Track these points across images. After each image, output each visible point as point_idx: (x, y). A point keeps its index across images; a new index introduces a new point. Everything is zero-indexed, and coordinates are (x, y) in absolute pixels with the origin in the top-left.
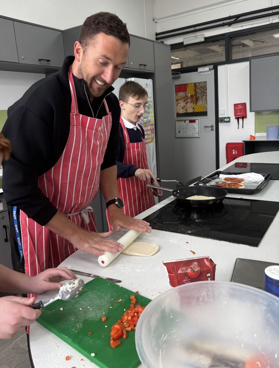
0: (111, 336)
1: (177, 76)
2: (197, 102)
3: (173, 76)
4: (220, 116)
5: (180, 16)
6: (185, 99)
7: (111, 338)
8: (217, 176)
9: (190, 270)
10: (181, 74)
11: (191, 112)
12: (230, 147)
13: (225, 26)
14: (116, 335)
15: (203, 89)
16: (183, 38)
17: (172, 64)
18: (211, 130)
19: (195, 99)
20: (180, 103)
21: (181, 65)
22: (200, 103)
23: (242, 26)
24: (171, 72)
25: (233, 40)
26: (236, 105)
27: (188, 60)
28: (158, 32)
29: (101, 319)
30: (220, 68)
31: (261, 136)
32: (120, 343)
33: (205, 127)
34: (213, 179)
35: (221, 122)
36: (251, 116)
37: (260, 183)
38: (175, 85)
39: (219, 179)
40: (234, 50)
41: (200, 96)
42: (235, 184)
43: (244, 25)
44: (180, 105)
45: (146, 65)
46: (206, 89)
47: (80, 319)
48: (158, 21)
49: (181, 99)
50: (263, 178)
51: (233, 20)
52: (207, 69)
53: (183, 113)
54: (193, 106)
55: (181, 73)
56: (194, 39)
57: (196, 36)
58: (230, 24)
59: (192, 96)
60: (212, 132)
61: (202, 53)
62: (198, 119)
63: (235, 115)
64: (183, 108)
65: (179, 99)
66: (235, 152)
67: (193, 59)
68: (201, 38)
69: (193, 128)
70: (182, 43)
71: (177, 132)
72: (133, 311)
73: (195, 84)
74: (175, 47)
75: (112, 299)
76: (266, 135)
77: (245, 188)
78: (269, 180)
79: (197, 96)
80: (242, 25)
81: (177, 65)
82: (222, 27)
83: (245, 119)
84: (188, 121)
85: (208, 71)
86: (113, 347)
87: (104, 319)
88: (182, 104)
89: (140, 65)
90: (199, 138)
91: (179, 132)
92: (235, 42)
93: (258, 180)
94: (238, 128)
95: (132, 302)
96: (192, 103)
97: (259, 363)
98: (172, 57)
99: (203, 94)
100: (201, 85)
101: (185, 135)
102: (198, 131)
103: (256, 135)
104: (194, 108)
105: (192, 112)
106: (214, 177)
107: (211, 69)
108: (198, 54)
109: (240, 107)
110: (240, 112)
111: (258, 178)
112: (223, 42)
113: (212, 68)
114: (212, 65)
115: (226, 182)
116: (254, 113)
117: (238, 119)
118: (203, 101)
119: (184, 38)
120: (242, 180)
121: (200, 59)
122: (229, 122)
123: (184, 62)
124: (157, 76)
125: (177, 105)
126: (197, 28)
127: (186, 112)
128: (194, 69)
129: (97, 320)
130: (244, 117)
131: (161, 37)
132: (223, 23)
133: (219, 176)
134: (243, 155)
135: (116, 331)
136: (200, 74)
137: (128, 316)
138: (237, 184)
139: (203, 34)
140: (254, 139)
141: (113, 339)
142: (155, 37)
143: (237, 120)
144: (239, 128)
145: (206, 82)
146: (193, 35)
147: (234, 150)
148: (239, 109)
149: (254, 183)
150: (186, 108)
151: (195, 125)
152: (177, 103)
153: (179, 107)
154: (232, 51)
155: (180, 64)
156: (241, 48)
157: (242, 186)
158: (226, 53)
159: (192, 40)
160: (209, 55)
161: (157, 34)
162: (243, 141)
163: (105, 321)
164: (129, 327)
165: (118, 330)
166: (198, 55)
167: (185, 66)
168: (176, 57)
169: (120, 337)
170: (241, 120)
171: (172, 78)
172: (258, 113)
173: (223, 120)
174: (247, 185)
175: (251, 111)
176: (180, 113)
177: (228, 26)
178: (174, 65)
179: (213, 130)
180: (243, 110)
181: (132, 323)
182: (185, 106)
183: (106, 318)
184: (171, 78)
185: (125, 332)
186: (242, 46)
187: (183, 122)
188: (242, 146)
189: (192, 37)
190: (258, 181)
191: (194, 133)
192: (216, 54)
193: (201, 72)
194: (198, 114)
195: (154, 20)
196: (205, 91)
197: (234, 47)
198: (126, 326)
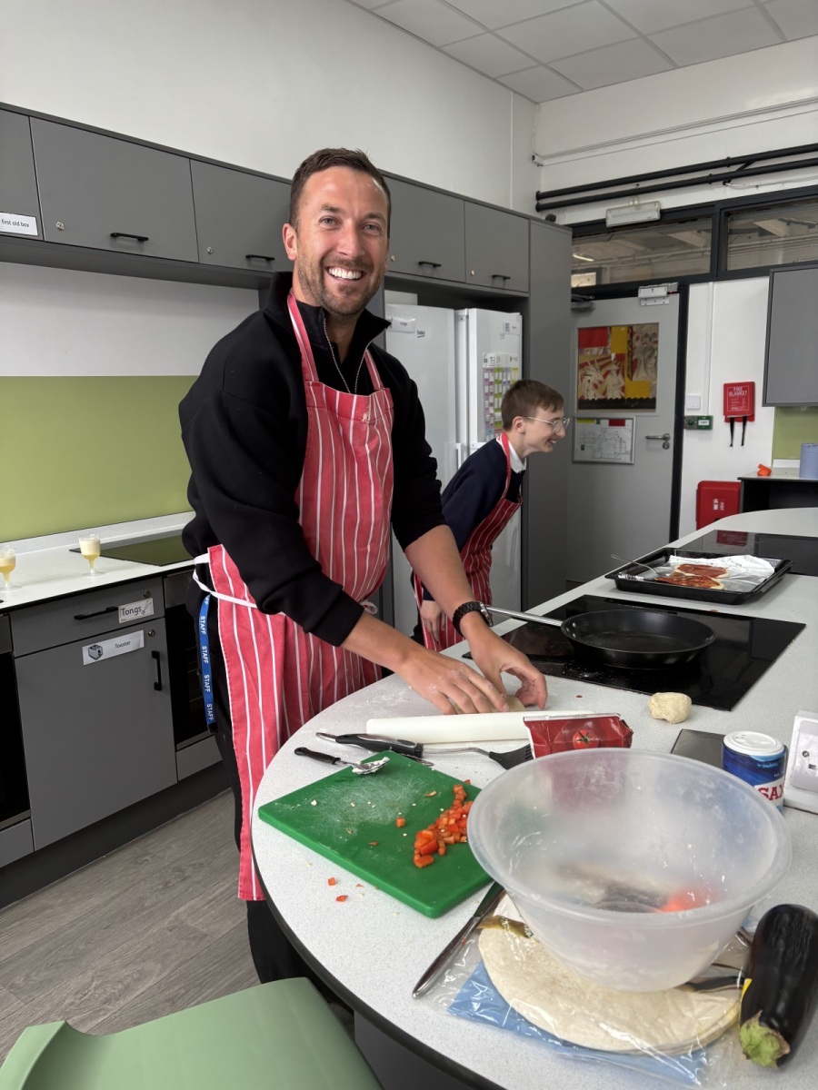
0: (415, 849)
1: (585, 305)
2: (632, 373)
3: (575, 305)
4: (687, 413)
5: (601, 151)
6: (603, 363)
7: (416, 852)
8: (663, 559)
9: (578, 738)
10: (594, 302)
11: (617, 399)
12: (707, 491)
13: (714, 184)
14: (425, 847)
15: (650, 339)
16: (607, 208)
17: (574, 272)
18: (664, 446)
19: (629, 364)
20: (589, 373)
21: (599, 278)
22: (640, 375)
23: (757, 186)
24: (569, 296)
25: (732, 220)
26: (728, 388)
27: (616, 263)
28: (543, 190)
29: (394, 823)
30: (695, 291)
31: (787, 469)
32: (432, 860)
33: (648, 438)
34: (653, 566)
35: (688, 429)
36: (765, 416)
37: (762, 580)
38: (580, 329)
39: (669, 565)
40: (735, 243)
41: (642, 359)
42: (702, 578)
43: (764, 182)
44: (588, 378)
45: (509, 278)
46: (656, 342)
47: (353, 821)
48: (545, 162)
49: (592, 363)
50: (772, 570)
51: (734, 168)
52: (661, 291)
53: (596, 399)
54: (623, 383)
55: (595, 299)
56: (632, 214)
57: (638, 206)
58: (726, 179)
59: (620, 358)
60: (666, 451)
61: (653, 249)
62: (633, 418)
63: (726, 413)
64: (596, 386)
65: (586, 364)
66: (719, 505)
67: (629, 261)
68: (650, 211)
69: (618, 440)
70: (603, 222)
71: (578, 447)
72: (460, 810)
73: (630, 327)
74: (583, 231)
75: (417, 792)
76: (798, 466)
77: (726, 589)
78: (782, 575)
79: (634, 357)
80: (757, 184)
81: (587, 274)
82: (707, 185)
83: (748, 423)
84: (607, 422)
85: (664, 297)
86: (420, 865)
87: (400, 822)
88: (594, 375)
89: (494, 276)
90: (631, 464)
91: (583, 448)
92: (739, 223)
93: (761, 573)
94: (731, 445)
95: (457, 797)
96: (620, 376)
97: (692, 895)
98: (576, 256)
99: (648, 353)
100: (644, 330)
101: (598, 457)
102: (629, 449)
103: (774, 466)
104: (623, 389)
105: (620, 397)
106: (656, 561)
107: (673, 293)
108: (641, 248)
109: (739, 392)
110: (739, 405)
111: (762, 568)
112: (708, 224)
113: (675, 290)
114: (675, 281)
115: (682, 574)
116: (772, 409)
117: (731, 421)
118: (649, 371)
119: (608, 210)
120: (721, 571)
121: (648, 262)
122: (709, 428)
123: (606, 269)
124: (533, 306)
125: (582, 379)
126: (643, 185)
127: (603, 397)
128: (629, 290)
129: (386, 823)
130: (747, 418)
131: (549, 202)
132: (711, 175)
133: (667, 560)
134: (738, 513)
135: (425, 841)
136: (643, 303)
137: (449, 819)
138: (707, 578)
139: (658, 202)
140: (769, 474)
141: (420, 854)
142: (536, 203)
143: (728, 425)
144: (734, 444)
145: (657, 324)
146: (631, 203)
147: (716, 501)
148: (736, 397)
149: (748, 578)
150: (604, 388)
151: (625, 432)
152: (582, 372)
153: (587, 385)
154: (729, 246)
155: (594, 274)
156: (756, 240)
157: (718, 584)
158: (712, 251)
159: (627, 215)
160: (669, 254)
161: (539, 196)
162: (739, 479)
163: (402, 827)
164: (451, 836)
165: (429, 840)
166: (643, 253)
167: (606, 280)
168: (585, 256)
169: (433, 851)
170: (738, 426)
171: (573, 310)
172: (784, 409)
173: (693, 423)
174: (732, 584)
175: (765, 404)
176: (588, 400)
177: (721, 183)
178: (579, 275)
179: (668, 447)
180: (746, 400)
181: (457, 830)
182: (601, 382)
183: (404, 820)
184: (570, 311)
185: (441, 844)
186: (757, 234)
187: (593, 424)
188: (736, 490)
189: (630, 206)
190: (759, 575)
191: (620, 454)
192: (690, 251)
193: (646, 299)
194: (633, 406)
195: (533, 158)
196: (655, 347)
197: (734, 236)
198: (445, 835)
